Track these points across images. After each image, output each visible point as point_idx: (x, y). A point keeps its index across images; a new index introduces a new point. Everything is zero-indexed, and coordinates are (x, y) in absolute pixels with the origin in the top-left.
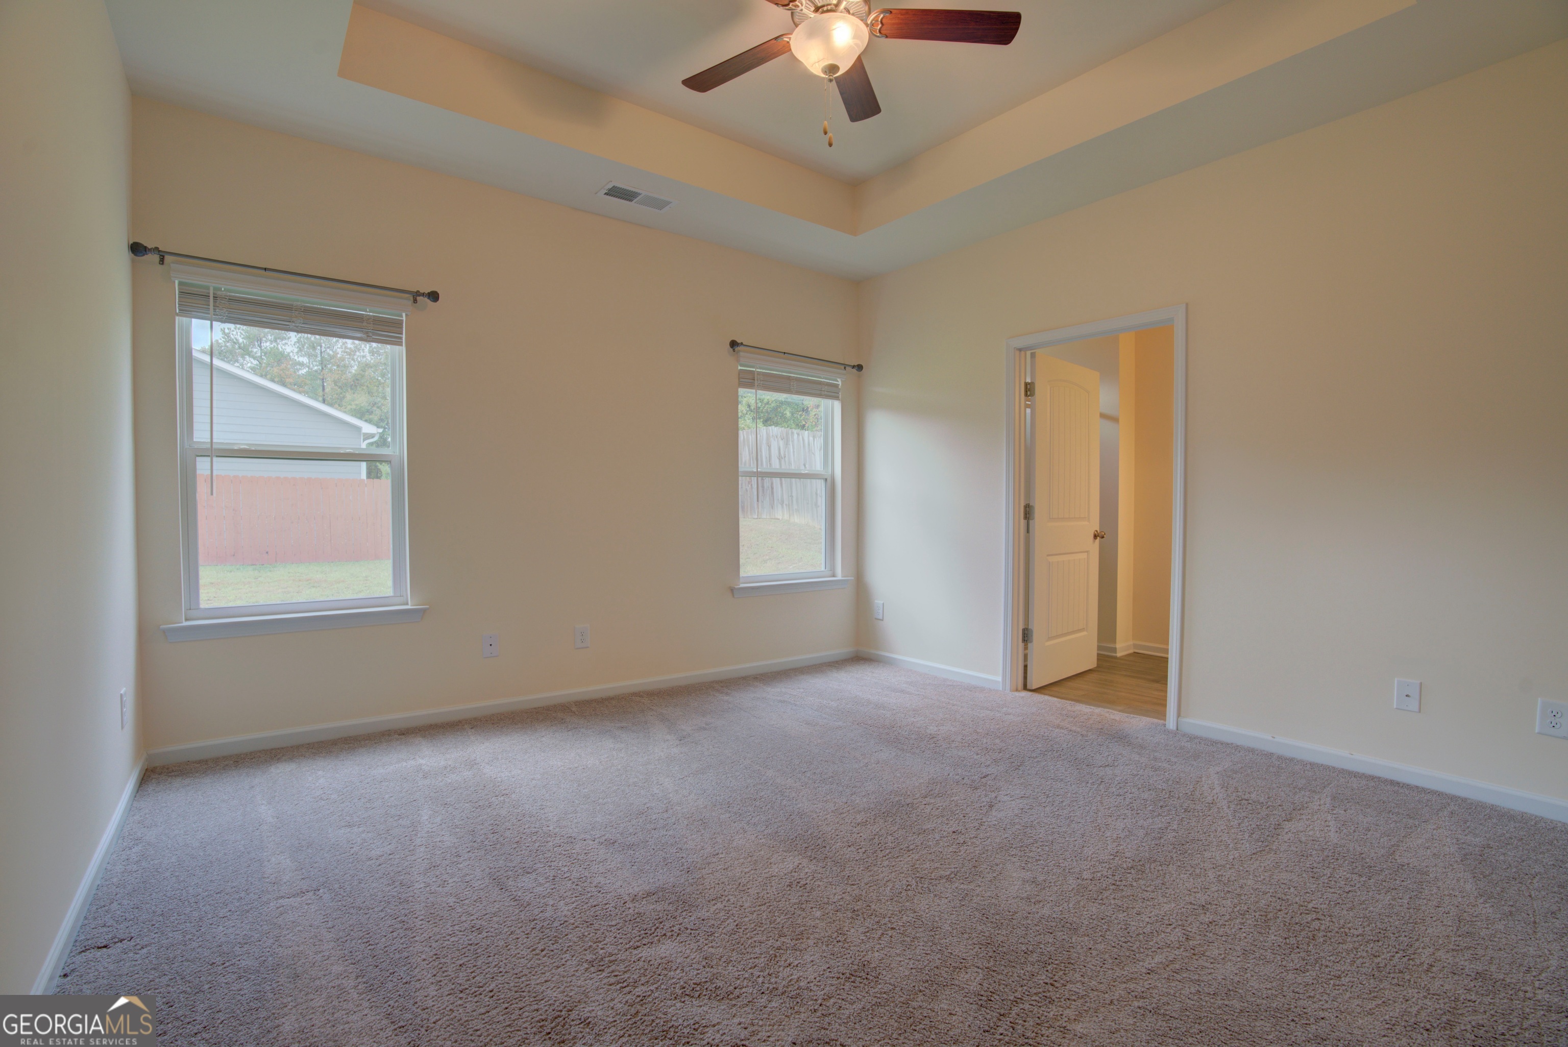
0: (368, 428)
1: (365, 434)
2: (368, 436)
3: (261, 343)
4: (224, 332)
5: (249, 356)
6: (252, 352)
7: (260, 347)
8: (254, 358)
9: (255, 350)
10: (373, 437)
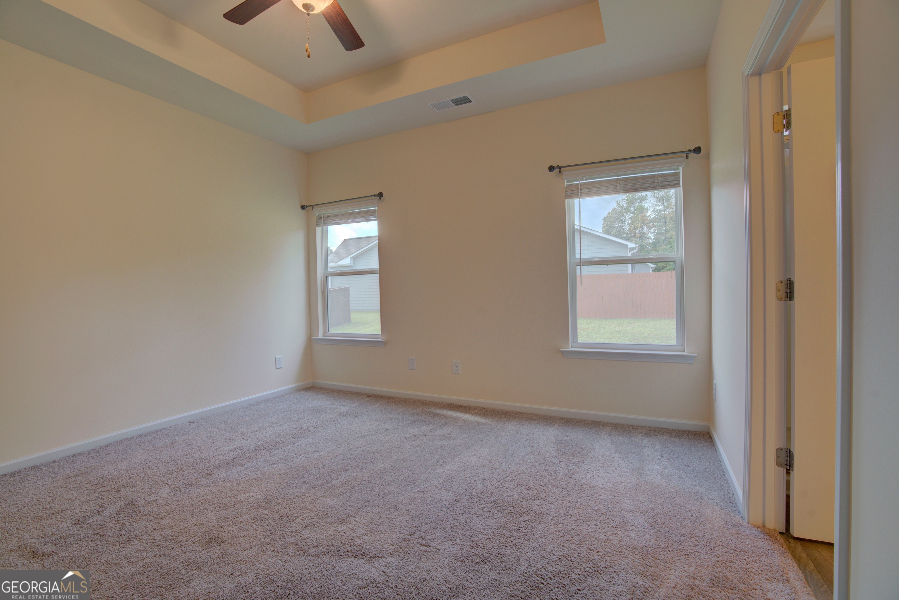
0: (631, 245)
1: (630, 248)
2: (632, 249)
3: (634, 205)
4: (617, 202)
5: (630, 212)
6: (630, 210)
7: (634, 206)
8: (631, 213)
9: (631, 209)
10: (635, 249)
